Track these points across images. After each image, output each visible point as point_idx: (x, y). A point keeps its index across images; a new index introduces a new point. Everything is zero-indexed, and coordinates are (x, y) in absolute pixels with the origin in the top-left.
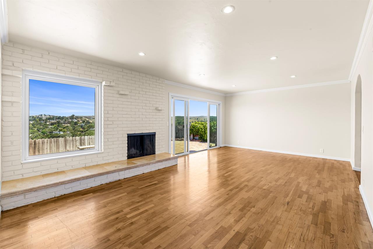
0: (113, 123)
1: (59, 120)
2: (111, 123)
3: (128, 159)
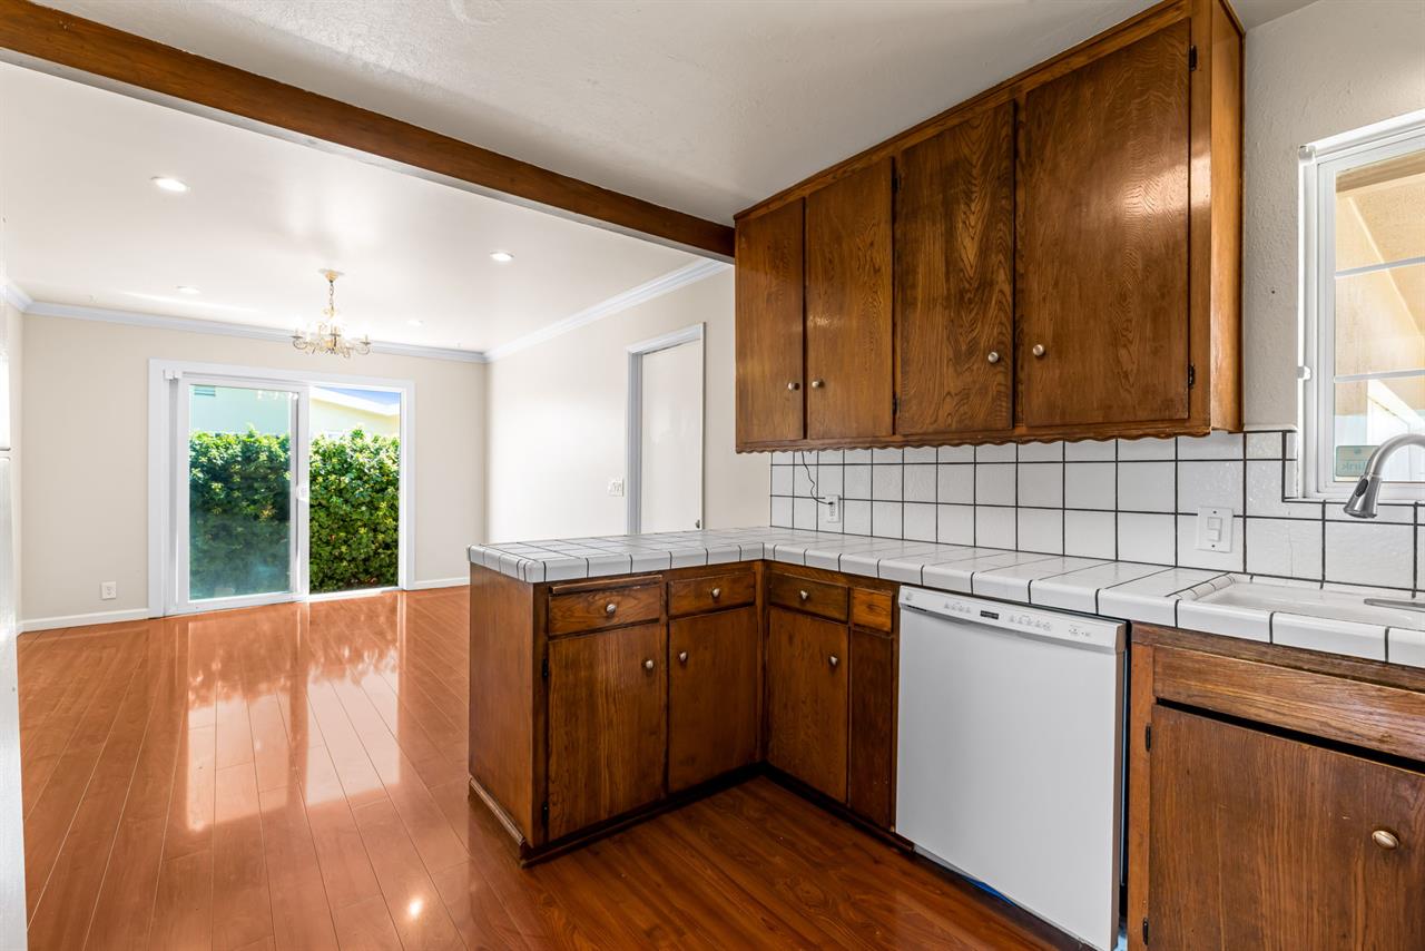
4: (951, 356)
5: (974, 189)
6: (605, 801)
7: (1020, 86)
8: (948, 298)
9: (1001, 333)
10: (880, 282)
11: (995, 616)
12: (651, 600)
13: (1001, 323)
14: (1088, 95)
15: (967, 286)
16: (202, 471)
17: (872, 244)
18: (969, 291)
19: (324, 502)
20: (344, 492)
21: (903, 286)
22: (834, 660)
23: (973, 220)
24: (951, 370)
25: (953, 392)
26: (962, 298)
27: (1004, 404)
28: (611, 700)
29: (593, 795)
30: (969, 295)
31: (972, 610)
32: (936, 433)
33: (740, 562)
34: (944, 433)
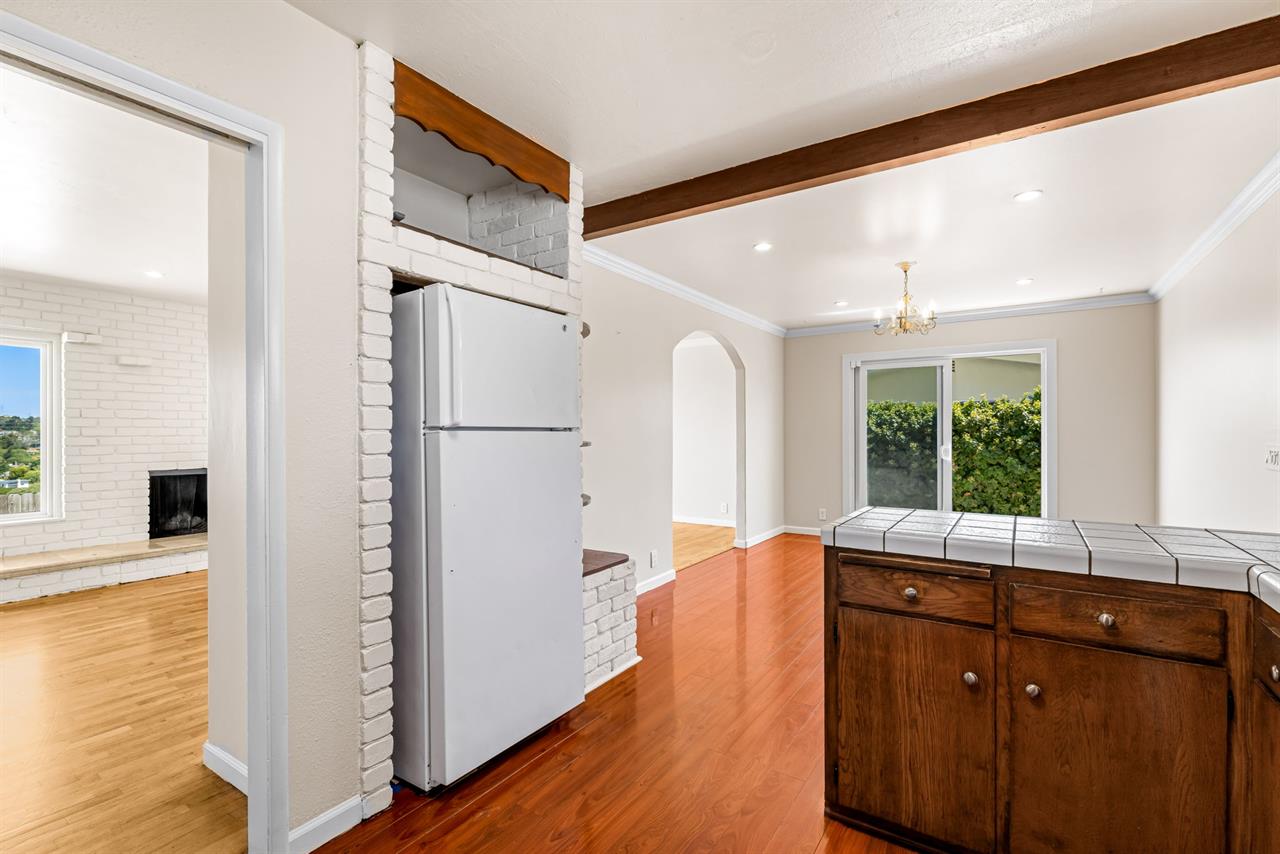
0: (98, 441)
1: (10, 432)
2: (93, 441)
3: (151, 538)
16: (904, 434)
19: (1002, 463)
20: (1020, 453)
33: (1180, 586)
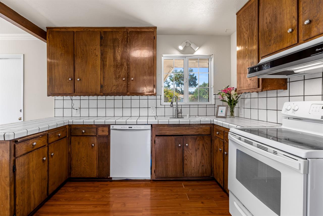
4: (115, 78)
5: (120, 45)
6: (32, 205)
7: (128, 29)
8: (114, 65)
9: (125, 75)
10: (97, 58)
11: (131, 128)
12: (44, 140)
13: (125, 73)
14: (140, 36)
15: (118, 64)
17: (95, 49)
18: (118, 65)
21: (103, 61)
22: (93, 145)
23: (119, 51)
24: (115, 80)
25: (115, 85)
26: (117, 66)
27: (126, 88)
28: (34, 173)
29: (29, 204)
30: (118, 66)
31: (127, 127)
32: (111, 93)
33: (64, 126)
34: (113, 93)
